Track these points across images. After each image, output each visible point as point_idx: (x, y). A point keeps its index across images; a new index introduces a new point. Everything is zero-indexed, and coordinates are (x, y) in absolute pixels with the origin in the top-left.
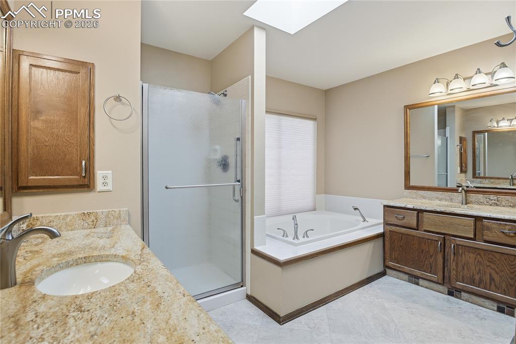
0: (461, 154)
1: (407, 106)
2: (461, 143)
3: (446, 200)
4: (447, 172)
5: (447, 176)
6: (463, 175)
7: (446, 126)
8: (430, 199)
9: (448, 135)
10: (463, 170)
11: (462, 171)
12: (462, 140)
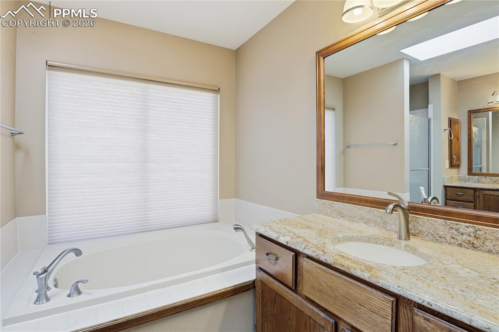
0: (451, 141)
1: (321, 51)
2: (450, 126)
3: (376, 224)
4: (429, 166)
5: (429, 172)
6: (455, 170)
7: (428, 104)
8: (351, 219)
9: (431, 115)
10: (454, 164)
11: (452, 165)
12: (452, 122)
